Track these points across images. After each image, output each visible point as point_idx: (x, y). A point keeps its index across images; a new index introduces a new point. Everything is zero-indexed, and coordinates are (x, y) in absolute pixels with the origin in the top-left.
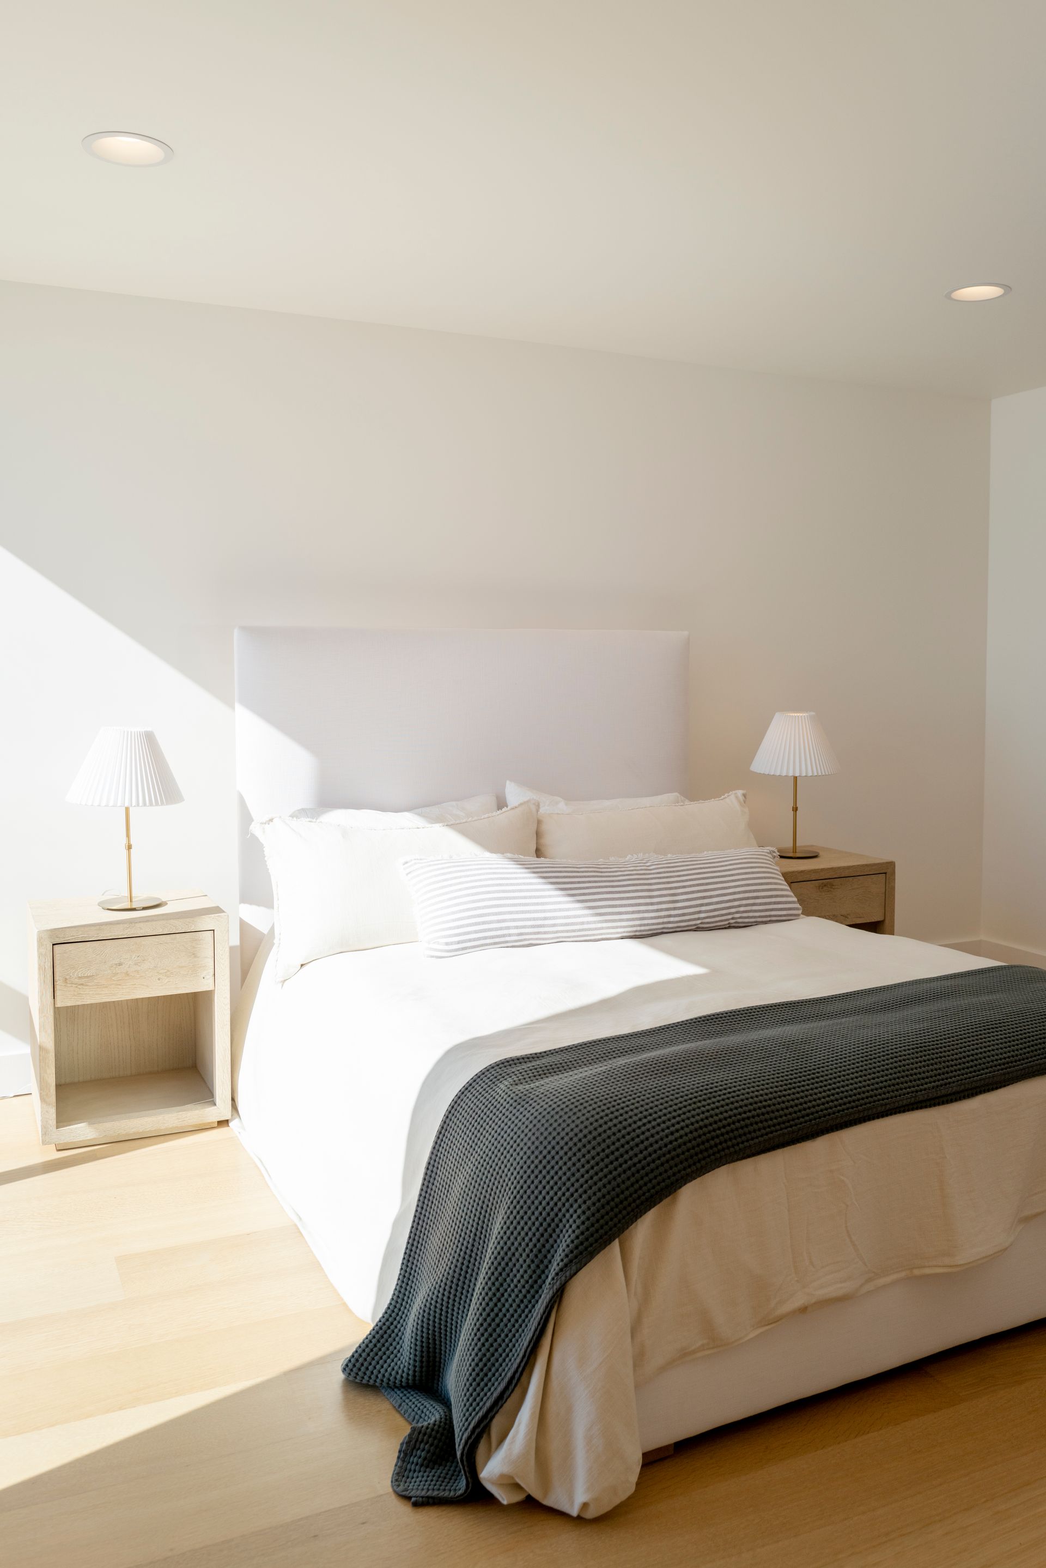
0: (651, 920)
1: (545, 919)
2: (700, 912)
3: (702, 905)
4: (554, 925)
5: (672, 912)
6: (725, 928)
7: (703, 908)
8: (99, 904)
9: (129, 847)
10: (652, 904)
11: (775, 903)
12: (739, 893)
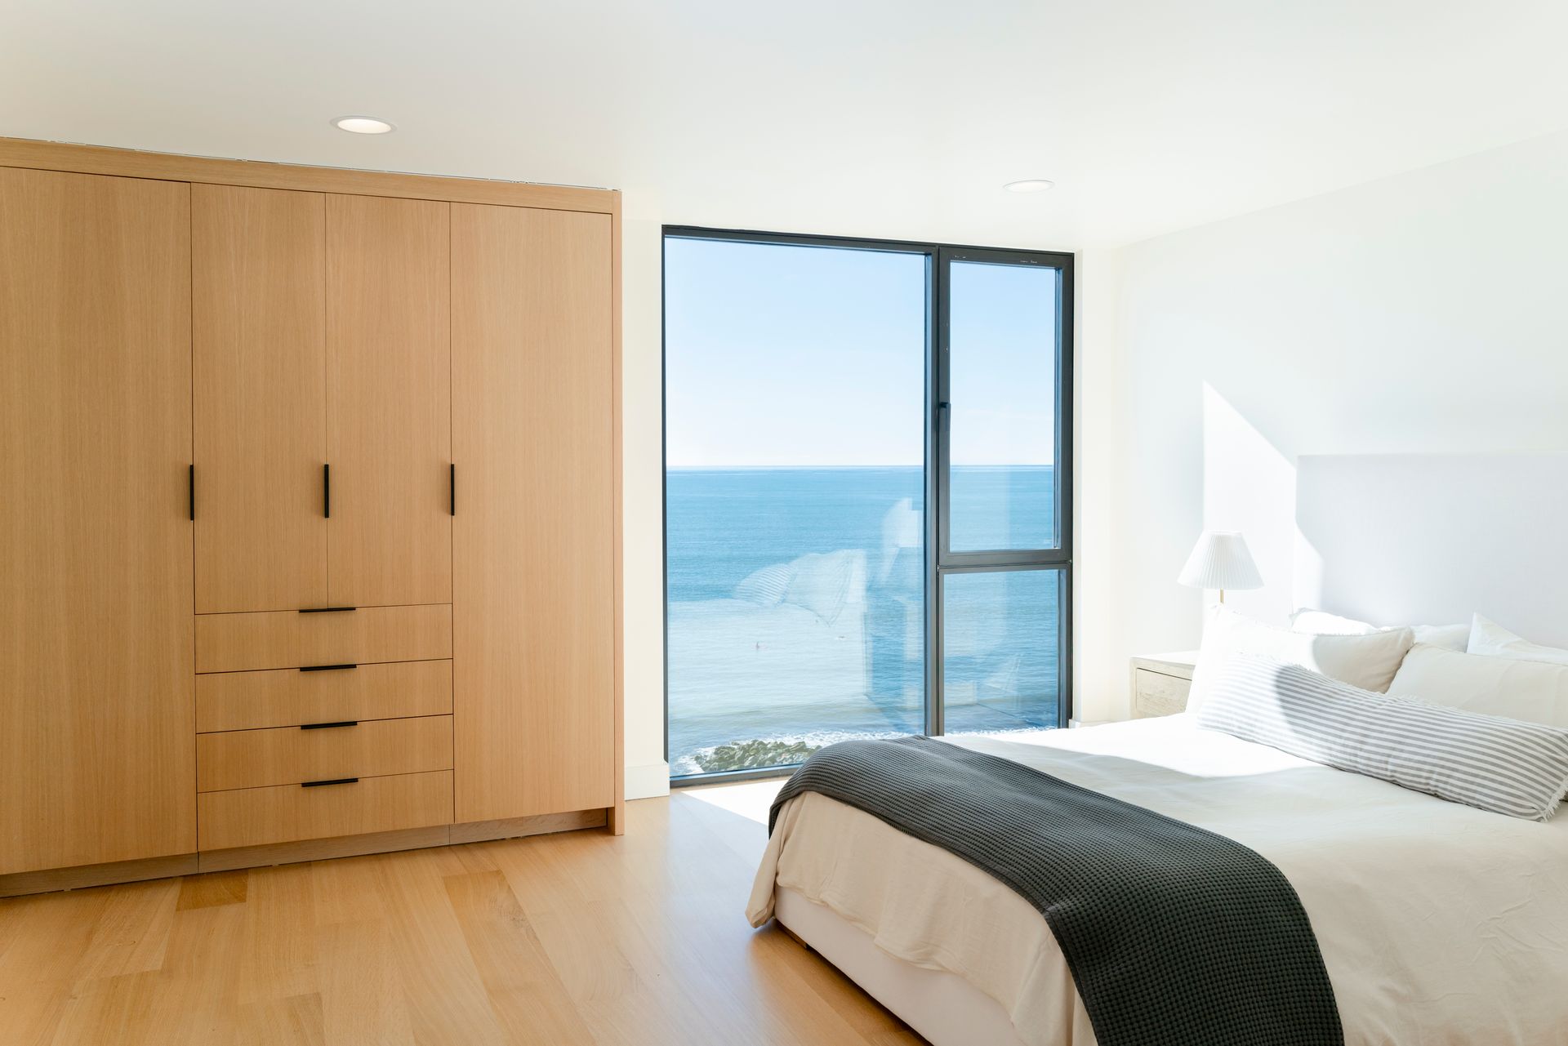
6: (1430, 795)
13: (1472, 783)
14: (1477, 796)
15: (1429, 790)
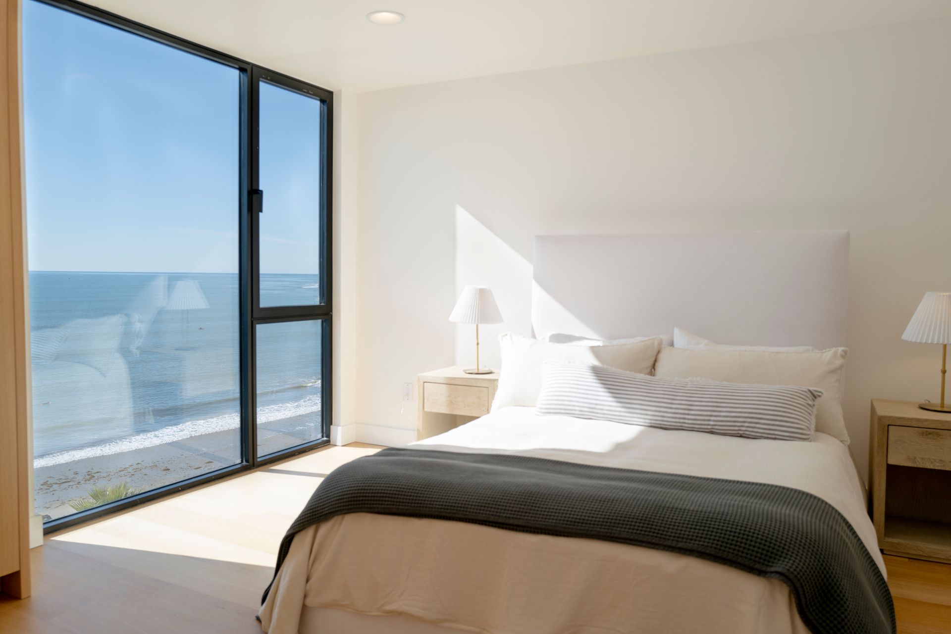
0: (669, 418)
1: (596, 404)
2: (709, 420)
3: (711, 416)
4: (602, 409)
5: (686, 417)
6: (737, 436)
7: (712, 418)
8: (464, 371)
9: (478, 344)
10: (671, 408)
11: (778, 425)
12: (745, 413)
13: (773, 425)
14: (776, 433)
15: (738, 433)
